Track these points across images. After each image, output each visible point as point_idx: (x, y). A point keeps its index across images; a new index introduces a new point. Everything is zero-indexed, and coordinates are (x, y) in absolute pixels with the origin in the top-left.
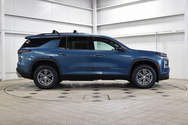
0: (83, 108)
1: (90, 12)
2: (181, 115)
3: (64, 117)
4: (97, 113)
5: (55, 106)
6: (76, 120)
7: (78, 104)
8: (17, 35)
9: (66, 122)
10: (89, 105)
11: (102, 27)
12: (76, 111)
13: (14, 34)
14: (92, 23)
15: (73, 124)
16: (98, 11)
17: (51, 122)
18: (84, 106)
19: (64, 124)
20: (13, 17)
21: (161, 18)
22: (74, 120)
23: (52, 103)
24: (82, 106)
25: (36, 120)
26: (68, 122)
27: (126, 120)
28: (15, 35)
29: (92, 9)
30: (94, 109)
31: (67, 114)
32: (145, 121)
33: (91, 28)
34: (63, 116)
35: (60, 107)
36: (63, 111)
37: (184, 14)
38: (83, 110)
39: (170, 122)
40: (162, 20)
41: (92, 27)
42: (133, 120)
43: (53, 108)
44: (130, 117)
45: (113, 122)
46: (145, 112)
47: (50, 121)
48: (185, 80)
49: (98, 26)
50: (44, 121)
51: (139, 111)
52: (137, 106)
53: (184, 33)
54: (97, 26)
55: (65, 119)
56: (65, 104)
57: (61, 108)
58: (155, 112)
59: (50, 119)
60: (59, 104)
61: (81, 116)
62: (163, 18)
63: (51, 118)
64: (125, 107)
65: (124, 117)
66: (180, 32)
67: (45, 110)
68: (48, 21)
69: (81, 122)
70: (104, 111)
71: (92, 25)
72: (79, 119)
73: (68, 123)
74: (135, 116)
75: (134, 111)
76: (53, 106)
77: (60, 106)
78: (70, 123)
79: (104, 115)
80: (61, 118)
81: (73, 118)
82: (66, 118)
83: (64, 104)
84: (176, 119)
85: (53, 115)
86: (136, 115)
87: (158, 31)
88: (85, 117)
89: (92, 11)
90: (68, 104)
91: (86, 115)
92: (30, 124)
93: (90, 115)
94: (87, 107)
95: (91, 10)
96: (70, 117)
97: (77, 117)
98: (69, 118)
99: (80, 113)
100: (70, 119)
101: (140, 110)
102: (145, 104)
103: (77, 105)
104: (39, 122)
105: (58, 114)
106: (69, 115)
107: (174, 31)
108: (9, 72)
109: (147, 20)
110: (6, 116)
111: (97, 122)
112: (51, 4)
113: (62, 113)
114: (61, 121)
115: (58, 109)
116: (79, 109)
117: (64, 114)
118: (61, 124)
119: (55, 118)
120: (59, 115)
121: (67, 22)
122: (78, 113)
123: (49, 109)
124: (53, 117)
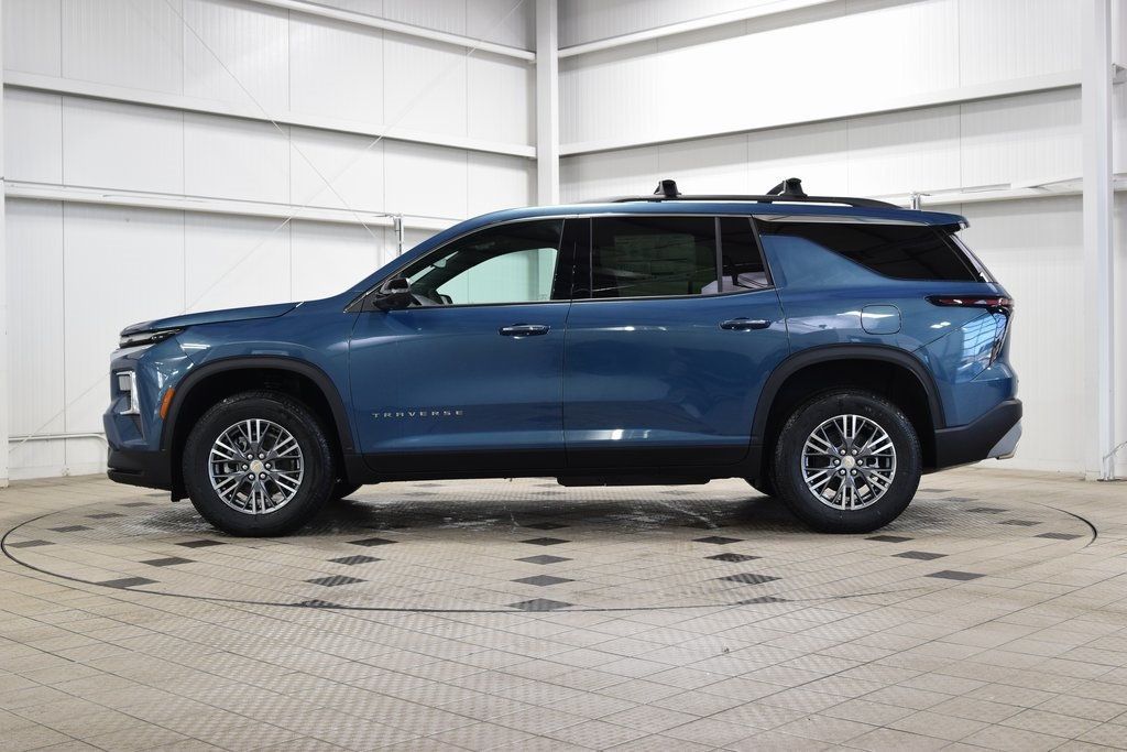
0: (476, 649)
1: (522, 72)
2: (1060, 689)
3: (363, 703)
4: (558, 680)
5: (309, 638)
6: (436, 720)
7: (445, 625)
8: (78, 211)
9: (374, 735)
10: (513, 630)
11: (589, 165)
12: (437, 671)
13: (63, 203)
14: (533, 141)
15: (416, 743)
16: (566, 64)
17: (286, 734)
18: (481, 637)
19: (363, 744)
20: (58, 100)
21: (945, 110)
22: (422, 719)
23: (294, 622)
24: (469, 639)
25: (193, 723)
26: (389, 731)
27: (733, 719)
28: (68, 210)
29: (529, 56)
30: (543, 655)
31: (383, 684)
32: (851, 726)
33: (523, 168)
34: (356, 702)
35: (340, 646)
36: (356, 666)
37: (1079, 86)
38: (475, 661)
39: (994, 729)
40: (951, 120)
41: (530, 164)
42: (777, 722)
43: (298, 650)
44: (756, 702)
45: (654, 731)
46: (844, 674)
47: (276, 731)
48: (1083, 480)
49: (566, 159)
50: (244, 727)
51: (814, 668)
52: (797, 637)
53: (1078, 196)
54: (561, 157)
55: (369, 716)
56: (369, 624)
57: (343, 652)
58: (904, 673)
59: (279, 719)
60: (335, 630)
61: (467, 695)
62: (956, 108)
63: (282, 711)
64: (726, 645)
65: (724, 704)
66: (1056, 191)
67: (246, 665)
68: (269, 128)
69: (462, 734)
70: (604, 668)
71: (529, 152)
72: (451, 717)
73: (386, 742)
74: (786, 695)
75: (780, 664)
76: (298, 638)
77: (340, 638)
78: (401, 738)
79: (605, 692)
80: (346, 709)
81: (417, 713)
82: (377, 712)
83: (364, 625)
84: (1030, 713)
85: (298, 692)
86: (796, 692)
87: (925, 190)
88: (491, 701)
89: (531, 67)
90: (387, 628)
91: (494, 688)
92: (156, 747)
93: (520, 692)
94: (499, 646)
95: (526, 61)
96: (401, 703)
97: (440, 703)
98: (391, 710)
99: (459, 682)
100: (396, 715)
101: (818, 660)
102: (847, 622)
103: (439, 631)
104: (212, 733)
105: (325, 687)
106: (393, 692)
107: (1018, 189)
108: (30, 432)
109: (857, 121)
110: (10, 702)
111: (562, 735)
112: (282, 23)
113: (348, 679)
114: (342, 728)
115: (327, 657)
116: (452, 656)
117: (360, 683)
118: (345, 748)
119: (309, 713)
120: (335, 692)
121: (382, 135)
122: (446, 678)
123: (269, 659)
124: (295, 703)
